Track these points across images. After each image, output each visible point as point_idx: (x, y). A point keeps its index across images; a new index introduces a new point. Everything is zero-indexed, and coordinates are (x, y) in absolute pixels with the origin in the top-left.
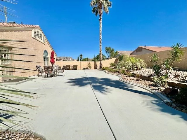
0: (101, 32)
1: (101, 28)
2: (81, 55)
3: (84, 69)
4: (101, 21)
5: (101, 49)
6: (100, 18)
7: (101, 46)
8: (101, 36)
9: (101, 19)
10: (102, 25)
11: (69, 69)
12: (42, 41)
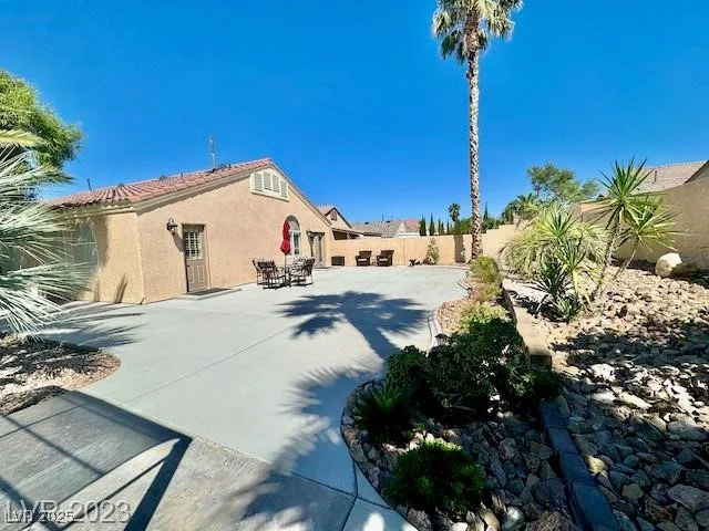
0: (475, 121)
1: (475, 105)
2: (455, 206)
3: (413, 262)
4: (475, 80)
5: (476, 185)
6: (471, 70)
7: (476, 176)
8: (476, 138)
9: (476, 72)
10: (477, 95)
11: (367, 264)
12: (278, 195)
